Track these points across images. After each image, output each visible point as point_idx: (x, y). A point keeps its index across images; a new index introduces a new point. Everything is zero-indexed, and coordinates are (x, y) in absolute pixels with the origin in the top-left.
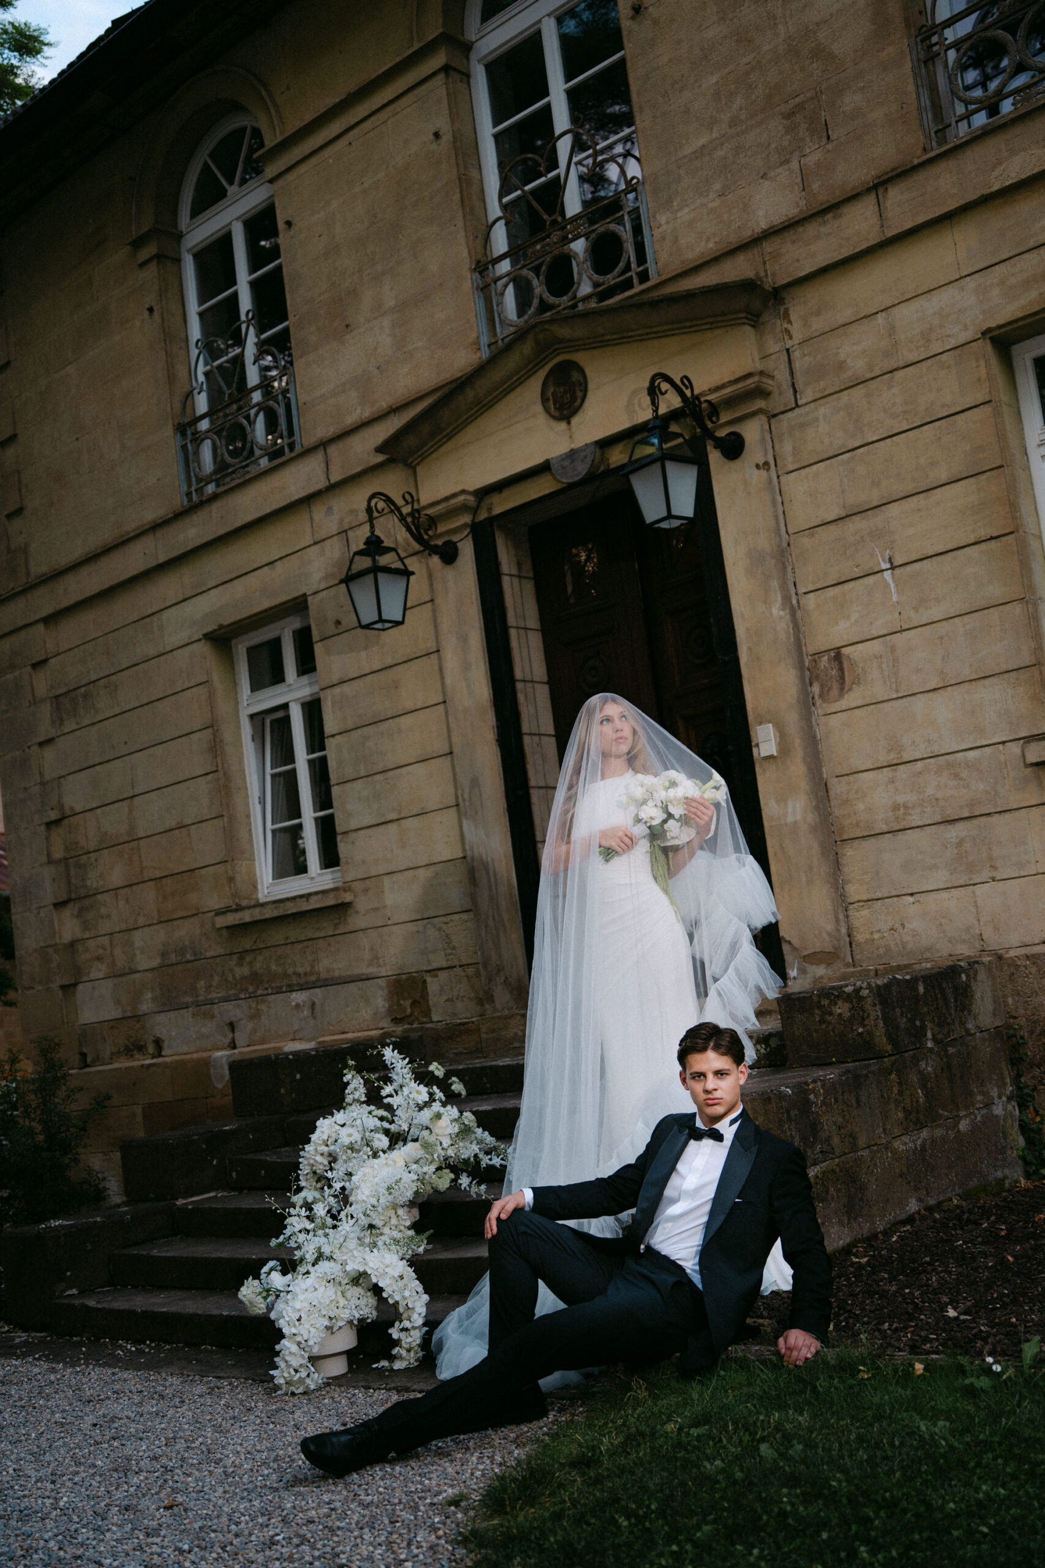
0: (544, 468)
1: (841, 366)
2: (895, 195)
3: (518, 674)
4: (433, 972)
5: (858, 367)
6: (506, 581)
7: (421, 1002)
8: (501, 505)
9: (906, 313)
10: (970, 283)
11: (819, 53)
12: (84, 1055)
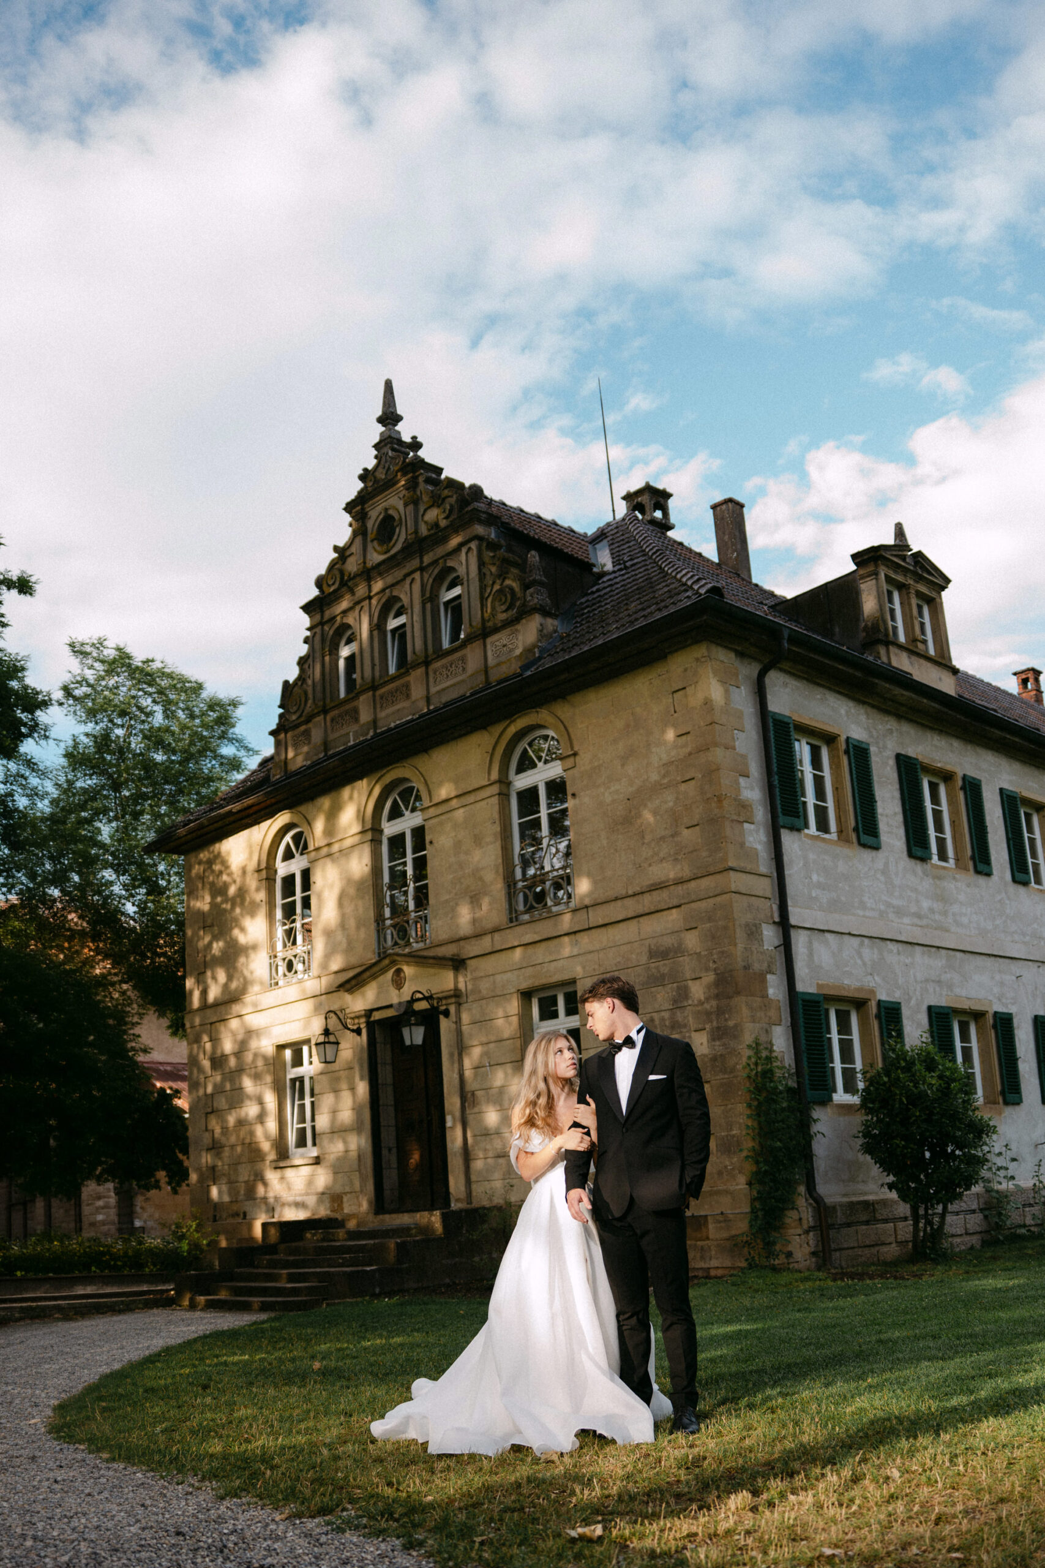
0: (390, 1006)
1: (480, 992)
2: (497, 936)
3: (380, 1081)
4: (345, 1193)
5: (484, 992)
6: (378, 1045)
7: (341, 1204)
8: (377, 1016)
9: (498, 978)
10: (516, 972)
11: (481, 879)
12: (215, 1216)
